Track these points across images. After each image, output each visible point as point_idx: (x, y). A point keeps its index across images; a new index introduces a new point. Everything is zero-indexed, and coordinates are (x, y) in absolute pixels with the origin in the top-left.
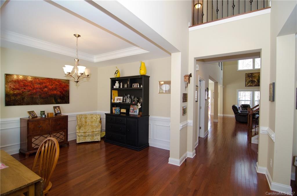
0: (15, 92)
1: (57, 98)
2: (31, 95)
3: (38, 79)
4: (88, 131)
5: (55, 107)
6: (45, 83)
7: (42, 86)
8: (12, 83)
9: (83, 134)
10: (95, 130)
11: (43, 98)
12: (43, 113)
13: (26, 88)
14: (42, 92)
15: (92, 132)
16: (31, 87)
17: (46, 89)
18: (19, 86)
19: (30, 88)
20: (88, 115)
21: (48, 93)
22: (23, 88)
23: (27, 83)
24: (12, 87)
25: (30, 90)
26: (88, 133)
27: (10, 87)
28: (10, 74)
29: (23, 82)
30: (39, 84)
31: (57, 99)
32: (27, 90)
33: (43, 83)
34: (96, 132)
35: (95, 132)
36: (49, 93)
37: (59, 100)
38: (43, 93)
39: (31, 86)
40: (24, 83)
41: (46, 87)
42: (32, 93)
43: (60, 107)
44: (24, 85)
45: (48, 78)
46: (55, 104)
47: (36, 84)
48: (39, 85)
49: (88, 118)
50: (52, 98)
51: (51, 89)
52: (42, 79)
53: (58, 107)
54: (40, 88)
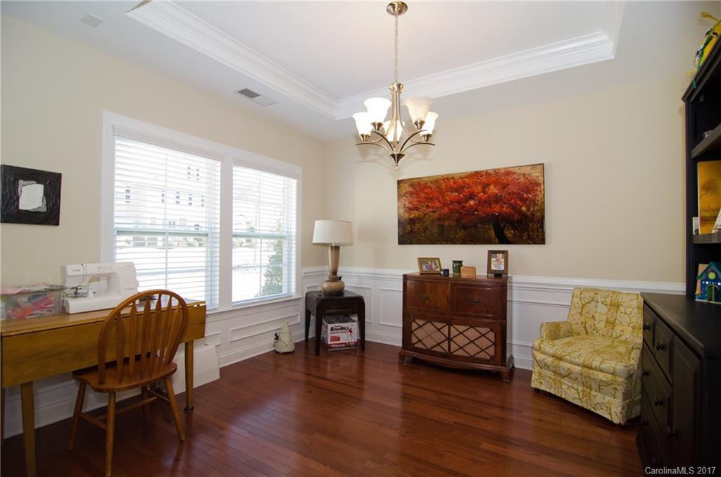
0: (412, 216)
1: (502, 226)
2: (439, 219)
3: (453, 178)
4: (568, 357)
5: (491, 253)
6: (469, 187)
7: (461, 196)
8: (408, 197)
9: (549, 360)
10: (596, 364)
11: (465, 227)
12: (457, 265)
13: (430, 204)
14: (461, 211)
15: (584, 366)
16: (440, 201)
17: (472, 202)
18: (419, 201)
19: (438, 204)
20: (628, 294)
21: (476, 213)
22: (423, 204)
23: (431, 193)
24: (407, 205)
25: (437, 208)
26: (567, 365)
27: (405, 205)
28: (403, 180)
29: (424, 193)
30: (456, 191)
31: (504, 227)
32: (431, 210)
33: (464, 187)
34: (601, 376)
35: (596, 369)
36: (481, 213)
37: (509, 233)
38: (465, 212)
39: (438, 199)
40: (427, 193)
41: (471, 196)
42: (441, 215)
43: (509, 252)
44: (426, 198)
45: (476, 172)
46: (495, 244)
47: (448, 191)
48: (456, 194)
49: (621, 309)
50: (487, 226)
51: (485, 202)
52: (461, 178)
53: (505, 253)
54: (458, 202)
